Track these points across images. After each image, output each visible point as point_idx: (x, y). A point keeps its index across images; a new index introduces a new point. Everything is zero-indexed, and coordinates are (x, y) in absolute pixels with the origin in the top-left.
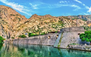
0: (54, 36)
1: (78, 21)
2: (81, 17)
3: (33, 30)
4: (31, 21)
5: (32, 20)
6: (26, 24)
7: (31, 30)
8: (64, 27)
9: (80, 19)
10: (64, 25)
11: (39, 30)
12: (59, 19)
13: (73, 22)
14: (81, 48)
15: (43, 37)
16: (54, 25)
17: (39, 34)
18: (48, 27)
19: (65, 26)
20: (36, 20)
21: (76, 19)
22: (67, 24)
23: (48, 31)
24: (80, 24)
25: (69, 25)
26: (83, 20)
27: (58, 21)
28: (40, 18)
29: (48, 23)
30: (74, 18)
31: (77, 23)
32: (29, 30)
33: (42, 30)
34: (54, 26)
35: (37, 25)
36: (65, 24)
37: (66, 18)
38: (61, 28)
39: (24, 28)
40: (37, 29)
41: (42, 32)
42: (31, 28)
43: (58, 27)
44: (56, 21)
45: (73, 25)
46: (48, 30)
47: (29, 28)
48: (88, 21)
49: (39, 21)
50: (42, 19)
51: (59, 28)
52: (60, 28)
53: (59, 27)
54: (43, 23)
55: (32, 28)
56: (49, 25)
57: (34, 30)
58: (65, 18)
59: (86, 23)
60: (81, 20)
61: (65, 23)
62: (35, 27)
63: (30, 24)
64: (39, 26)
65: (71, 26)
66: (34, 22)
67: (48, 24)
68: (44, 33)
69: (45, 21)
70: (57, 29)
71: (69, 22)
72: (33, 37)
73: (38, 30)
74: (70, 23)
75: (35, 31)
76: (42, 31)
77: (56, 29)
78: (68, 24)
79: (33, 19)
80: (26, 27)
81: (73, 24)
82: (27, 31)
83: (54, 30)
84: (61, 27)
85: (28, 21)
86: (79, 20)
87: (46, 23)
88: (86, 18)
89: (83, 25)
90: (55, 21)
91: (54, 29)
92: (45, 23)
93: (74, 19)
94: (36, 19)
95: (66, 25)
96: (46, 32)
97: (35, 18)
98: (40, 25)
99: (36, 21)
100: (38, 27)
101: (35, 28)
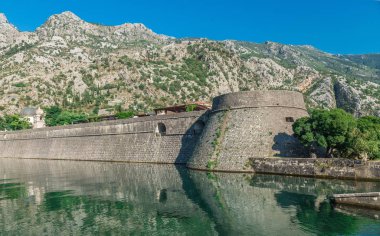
0: (182, 125)
1: (264, 66)
2: (276, 52)
3: (60, 93)
4: (48, 45)
5: (53, 44)
6: (19, 57)
7: (48, 93)
8: (208, 86)
9: (273, 59)
10: (207, 80)
11: (90, 93)
12: (186, 51)
13: (243, 68)
14: (301, 167)
15: (132, 130)
16: (163, 73)
17: (96, 112)
18: (137, 85)
19: (214, 84)
20: (72, 44)
21: (256, 59)
22: (221, 74)
23: (135, 103)
24: (272, 77)
25: (230, 80)
26: (281, 64)
27: (184, 59)
28: (97, 34)
29: (139, 64)
30: (247, 52)
31: (259, 73)
32: (35, 91)
33: (108, 95)
34: (164, 78)
35: (83, 72)
36: (210, 74)
37: (218, 50)
38: (196, 89)
39: (9, 78)
40: (80, 88)
41: (110, 104)
42: (47, 84)
43: (182, 84)
44: (174, 58)
45: (244, 79)
46: (137, 97)
47: (36, 84)
48: (298, 68)
49: (88, 50)
50: (104, 44)
51: (186, 89)
52: (189, 89)
53: (185, 85)
54: (111, 63)
55: (53, 84)
56: (140, 75)
57: (68, 92)
58: (214, 50)
59: (291, 76)
60: (276, 65)
61: (211, 70)
62: (69, 79)
63: (40, 59)
64: (90, 76)
65: (237, 83)
66: (61, 55)
67: (138, 67)
68: (119, 108)
69: (122, 53)
70: (177, 96)
71: (231, 68)
72: (78, 129)
73: (86, 95)
74: (235, 71)
75: (70, 101)
76: (106, 102)
77: (175, 95)
78: (226, 75)
79: (55, 38)
80: (18, 77)
81: (245, 76)
82: (23, 94)
83: (164, 100)
84: (196, 84)
85: (29, 47)
86: (267, 60)
87: (129, 64)
88: (294, 55)
89: (281, 84)
90: (170, 56)
91: (163, 93)
92: (119, 61)
93: (248, 56)
94: (74, 38)
95: (217, 79)
96: (126, 107)
97: (68, 32)
98: (95, 71)
99: (72, 51)
100: (88, 79)
101: (72, 83)
